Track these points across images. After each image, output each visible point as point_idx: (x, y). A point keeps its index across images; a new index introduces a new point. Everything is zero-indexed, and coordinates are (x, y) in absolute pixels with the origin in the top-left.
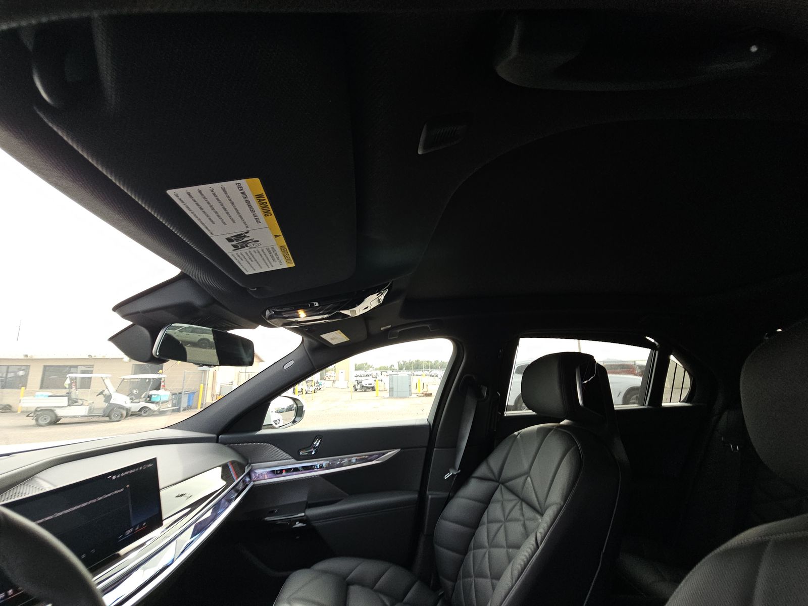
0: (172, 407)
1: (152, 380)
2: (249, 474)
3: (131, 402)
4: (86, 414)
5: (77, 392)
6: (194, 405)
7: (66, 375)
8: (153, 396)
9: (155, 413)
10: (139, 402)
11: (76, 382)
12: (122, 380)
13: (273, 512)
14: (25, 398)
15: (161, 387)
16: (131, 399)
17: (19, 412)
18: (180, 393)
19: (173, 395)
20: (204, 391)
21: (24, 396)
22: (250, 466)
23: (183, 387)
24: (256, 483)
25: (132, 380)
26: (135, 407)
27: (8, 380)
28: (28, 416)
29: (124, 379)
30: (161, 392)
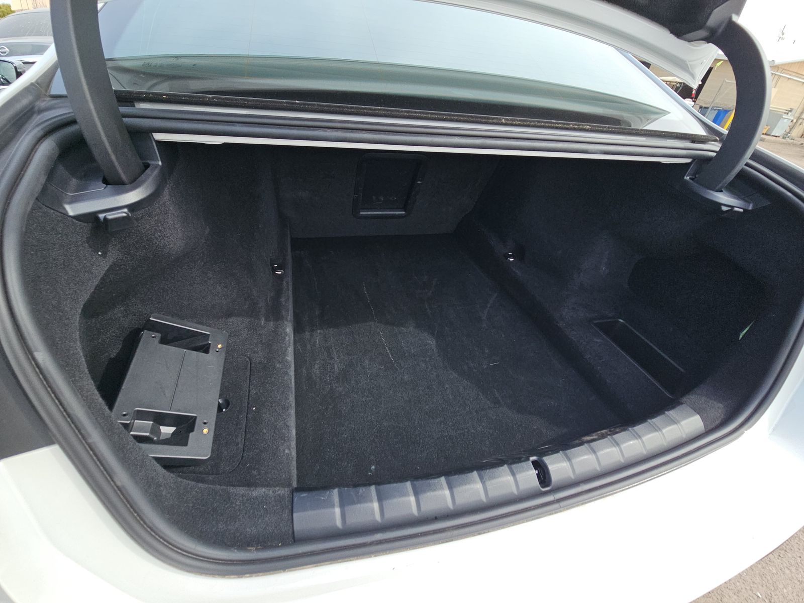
23: (713, 100)
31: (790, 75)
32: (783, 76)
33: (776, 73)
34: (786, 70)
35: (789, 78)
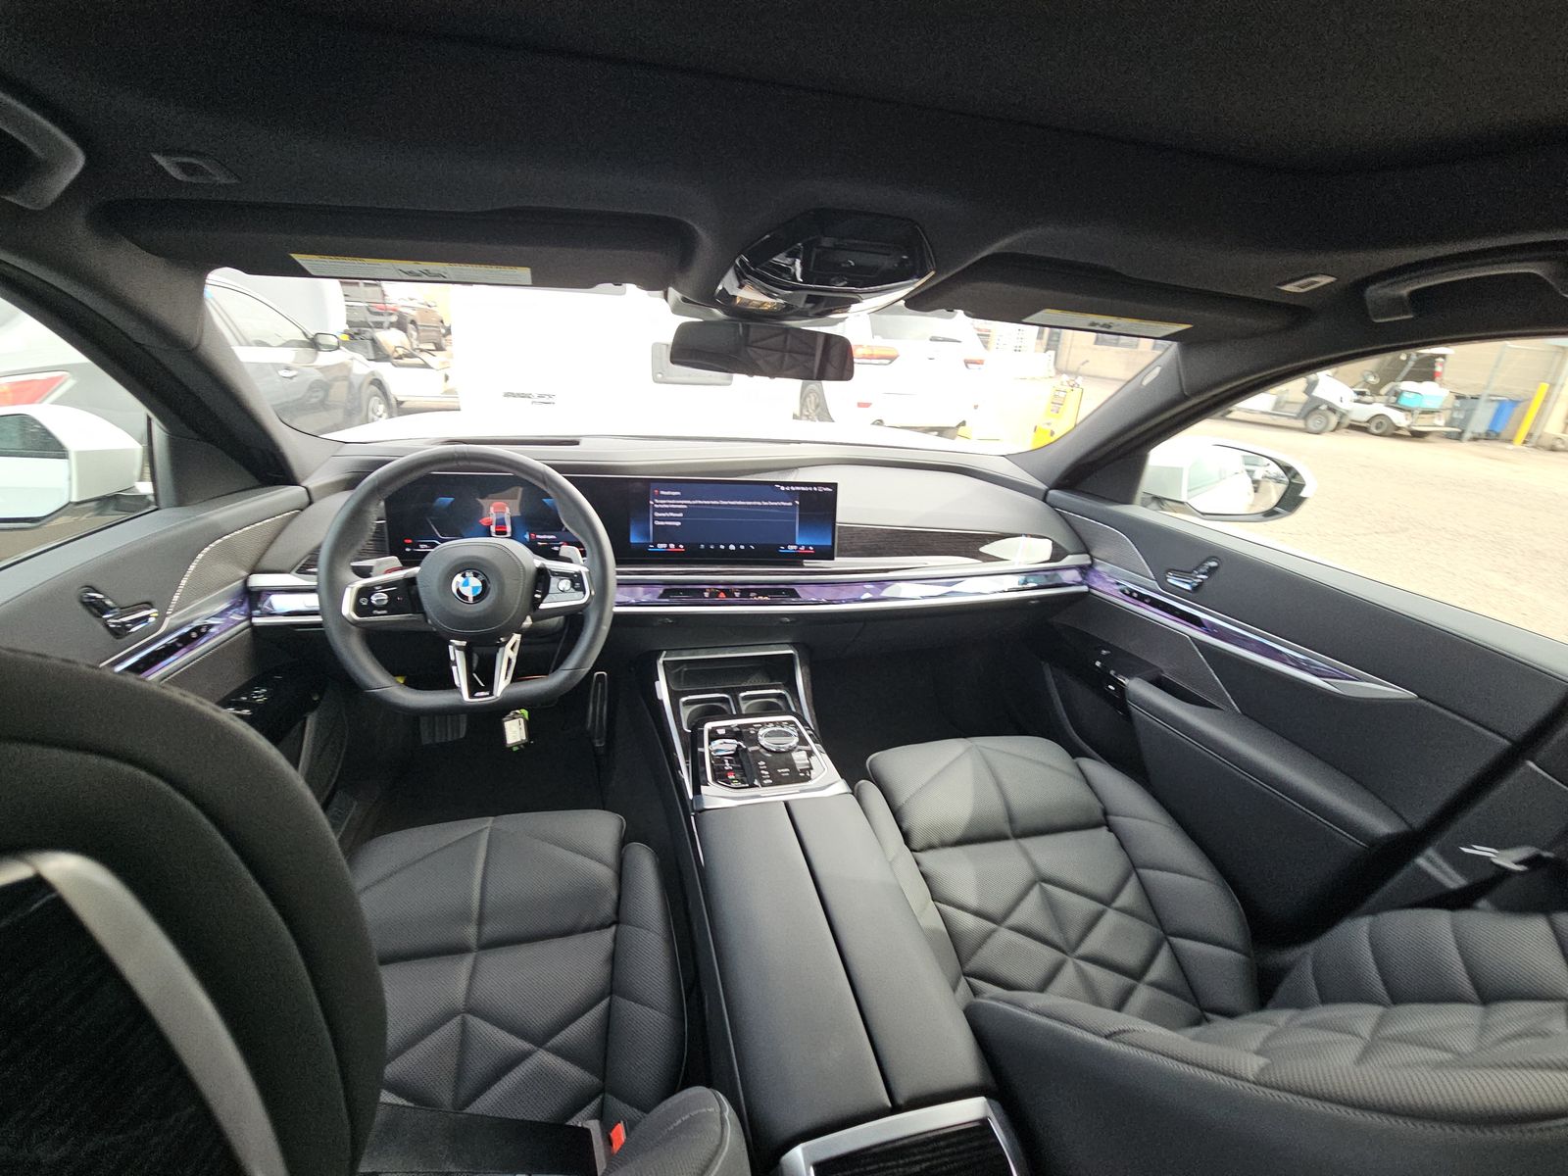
0: (1447, 425)
3: (1356, 401)
6: (1504, 435)
8: (1405, 394)
9: (1400, 432)
10: (1372, 404)
15: (1431, 378)
16: (1359, 395)
18: (1477, 398)
19: (1458, 397)
20: (1546, 400)
23: (1488, 383)
26: (1362, 413)
30: (1426, 387)
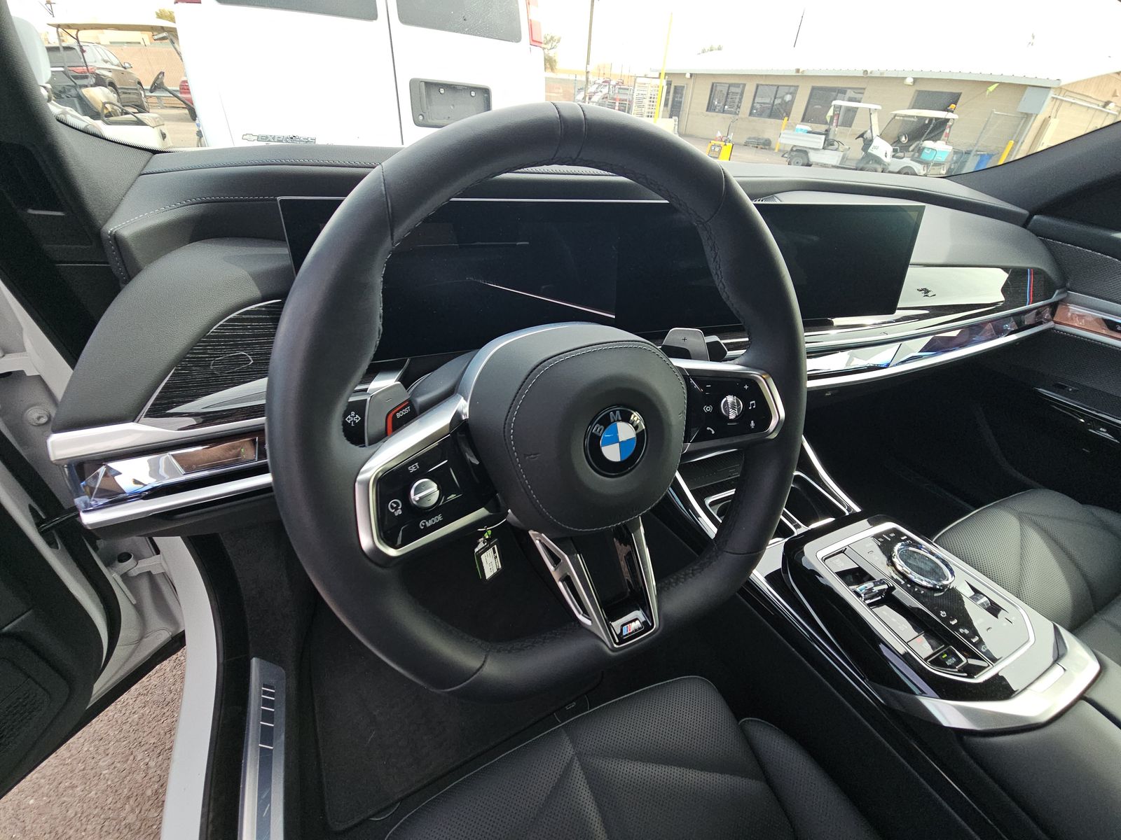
1: (934, 121)
2: (1054, 307)
3: (893, 156)
4: (838, 165)
5: (837, 129)
7: (832, 102)
10: (902, 158)
11: (839, 114)
12: (893, 117)
13: (1063, 387)
14: (786, 131)
15: (943, 137)
16: (895, 151)
17: (776, 151)
18: (968, 153)
19: (956, 153)
21: (786, 129)
22: (1065, 292)
23: (978, 142)
24: (1059, 327)
25: (906, 119)
27: (775, 107)
28: (783, 156)
29: (895, 115)
30: (939, 145)
31: (1074, 98)
32: (1066, 101)
33: (1059, 97)
34: (1070, 91)
35: (1072, 103)
